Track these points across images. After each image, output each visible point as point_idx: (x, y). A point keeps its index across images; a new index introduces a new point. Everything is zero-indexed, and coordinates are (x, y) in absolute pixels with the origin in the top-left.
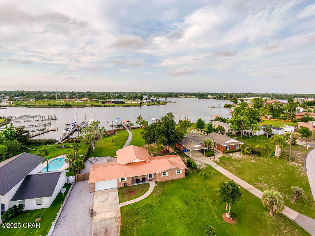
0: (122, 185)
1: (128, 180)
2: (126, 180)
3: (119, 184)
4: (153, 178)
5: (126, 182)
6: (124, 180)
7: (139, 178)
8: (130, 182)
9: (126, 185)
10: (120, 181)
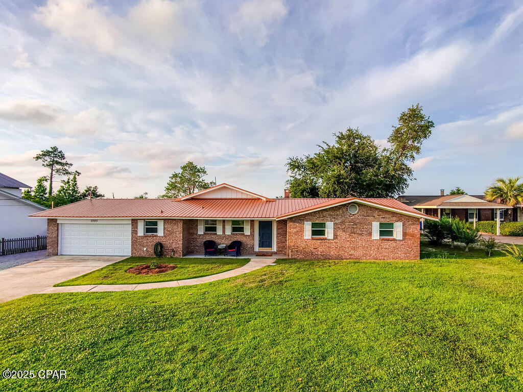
0: (147, 249)
1: (171, 233)
2: (160, 233)
3: (135, 241)
4: (274, 248)
5: (163, 241)
6: (155, 230)
7: (218, 241)
8: (176, 241)
9: (160, 250)
10: (141, 232)
